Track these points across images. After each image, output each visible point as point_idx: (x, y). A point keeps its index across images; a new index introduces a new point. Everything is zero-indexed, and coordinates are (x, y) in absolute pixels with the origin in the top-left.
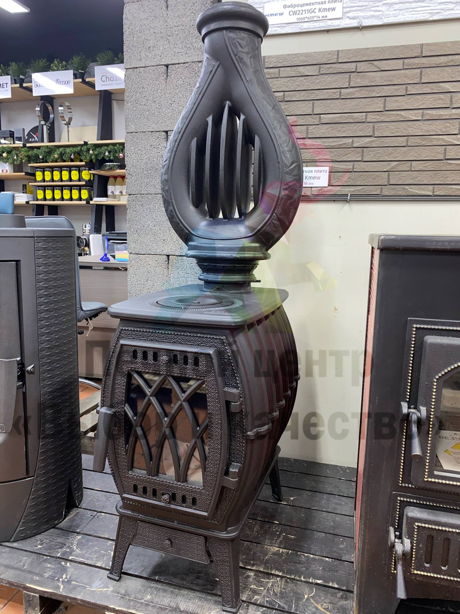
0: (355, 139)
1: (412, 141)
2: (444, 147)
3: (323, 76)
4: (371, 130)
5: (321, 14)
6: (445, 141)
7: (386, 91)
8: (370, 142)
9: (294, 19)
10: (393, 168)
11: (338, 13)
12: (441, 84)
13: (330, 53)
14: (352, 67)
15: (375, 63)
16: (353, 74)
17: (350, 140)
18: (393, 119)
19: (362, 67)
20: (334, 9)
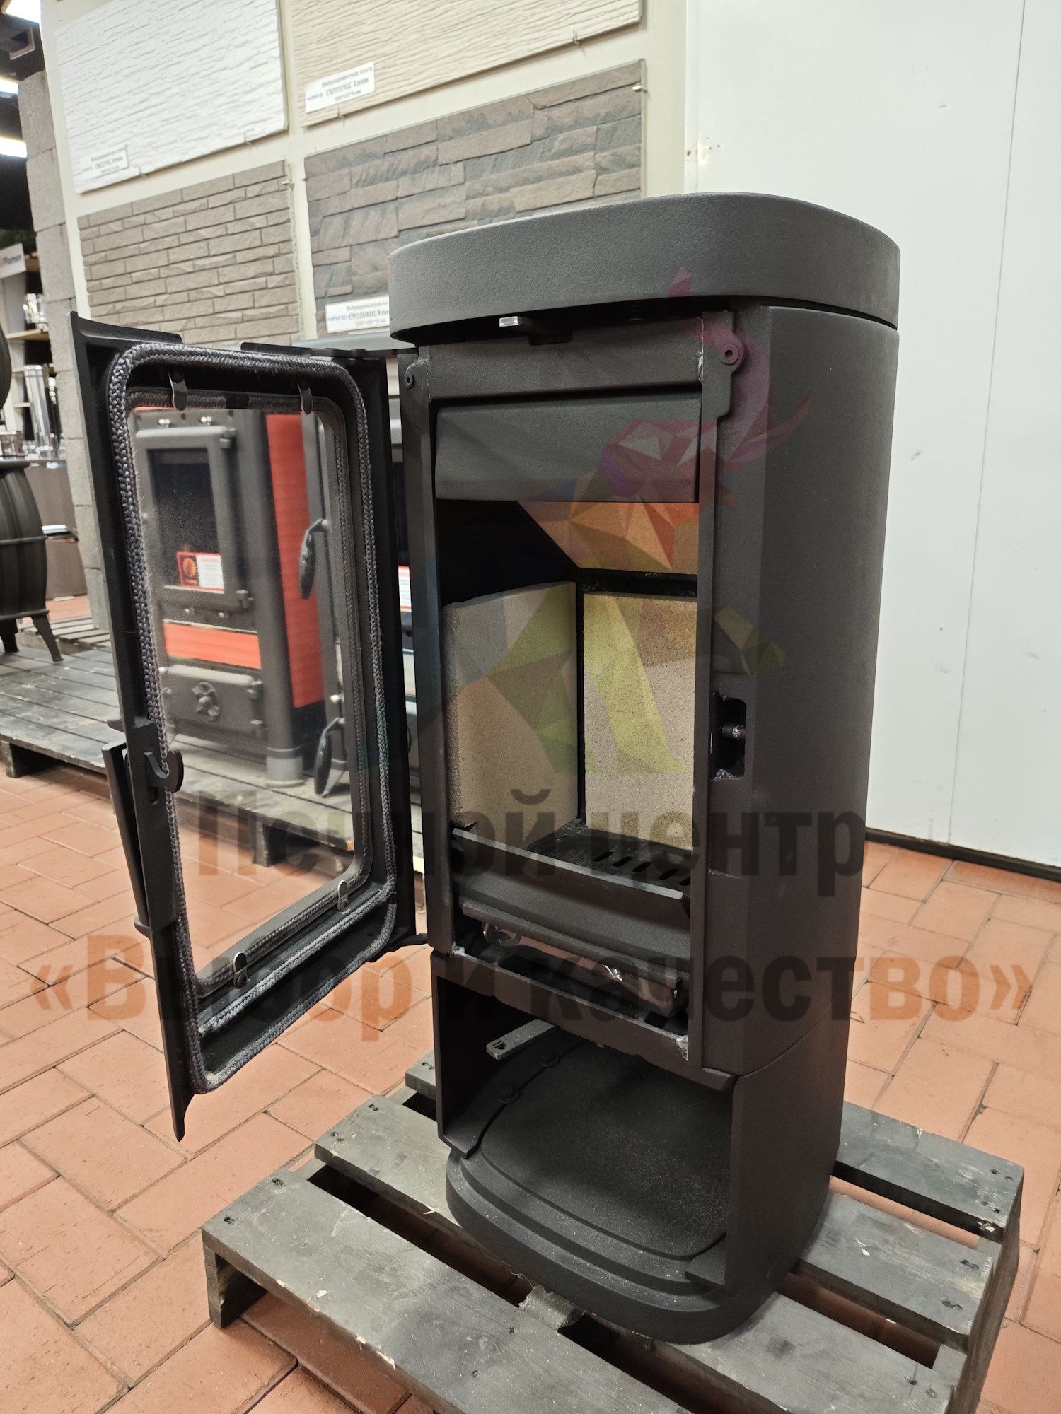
0: (157, 297)
1: (193, 295)
2: (211, 301)
3: (128, 231)
4: (163, 286)
5: (114, 165)
6: (212, 293)
7: (168, 242)
8: (166, 299)
9: (98, 172)
10: (184, 326)
11: (123, 164)
12: (200, 231)
13: (126, 206)
14: (140, 219)
15: (156, 212)
16: (144, 227)
17: (152, 299)
18: (175, 272)
19: (149, 218)
20: (121, 158)
